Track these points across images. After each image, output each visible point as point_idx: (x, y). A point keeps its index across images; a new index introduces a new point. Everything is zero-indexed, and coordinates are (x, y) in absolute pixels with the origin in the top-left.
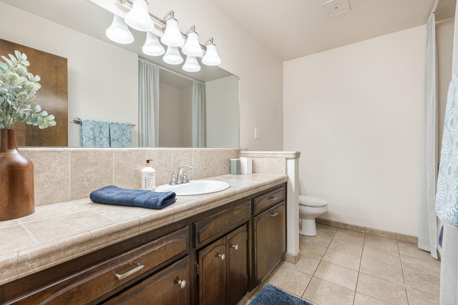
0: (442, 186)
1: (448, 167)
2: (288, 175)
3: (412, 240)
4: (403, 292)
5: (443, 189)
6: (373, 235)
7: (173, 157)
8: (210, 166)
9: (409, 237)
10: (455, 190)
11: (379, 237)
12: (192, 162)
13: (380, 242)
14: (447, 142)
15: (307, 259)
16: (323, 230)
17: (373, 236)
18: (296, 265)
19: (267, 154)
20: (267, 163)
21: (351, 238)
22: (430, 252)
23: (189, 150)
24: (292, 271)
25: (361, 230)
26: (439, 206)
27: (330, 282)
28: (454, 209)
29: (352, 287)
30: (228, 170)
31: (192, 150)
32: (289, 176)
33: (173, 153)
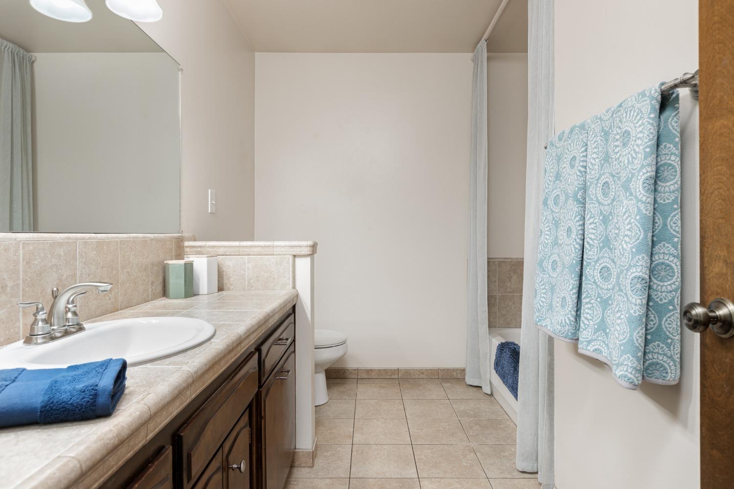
0: (543, 287)
1: (551, 261)
2: (297, 291)
3: (457, 374)
4: (472, 455)
5: (544, 291)
6: (408, 379)
7: (23, 260)
8: (120, 281)
9: (454, 370)
10: (570, 291)
11: (416, 380)
12: (75, 274)
13: (421, 387)
14: (548, 226)
15: (329, 451)
16: (335, 388)
17: (410, 380)
18: (315, 468)
19: (251, 247)
20: (250, 267)
21: (382, 391)
22: (481, 387)
23: (69, 238)
24: (312, 483)
25: (392, 375)
26: (541, 315)
27: (380, 477)
28: (569, 316)
29: (411, 473)
30: (159, 288)
31: (77, 239)
32: (299, 292)
33: (23, 247)
